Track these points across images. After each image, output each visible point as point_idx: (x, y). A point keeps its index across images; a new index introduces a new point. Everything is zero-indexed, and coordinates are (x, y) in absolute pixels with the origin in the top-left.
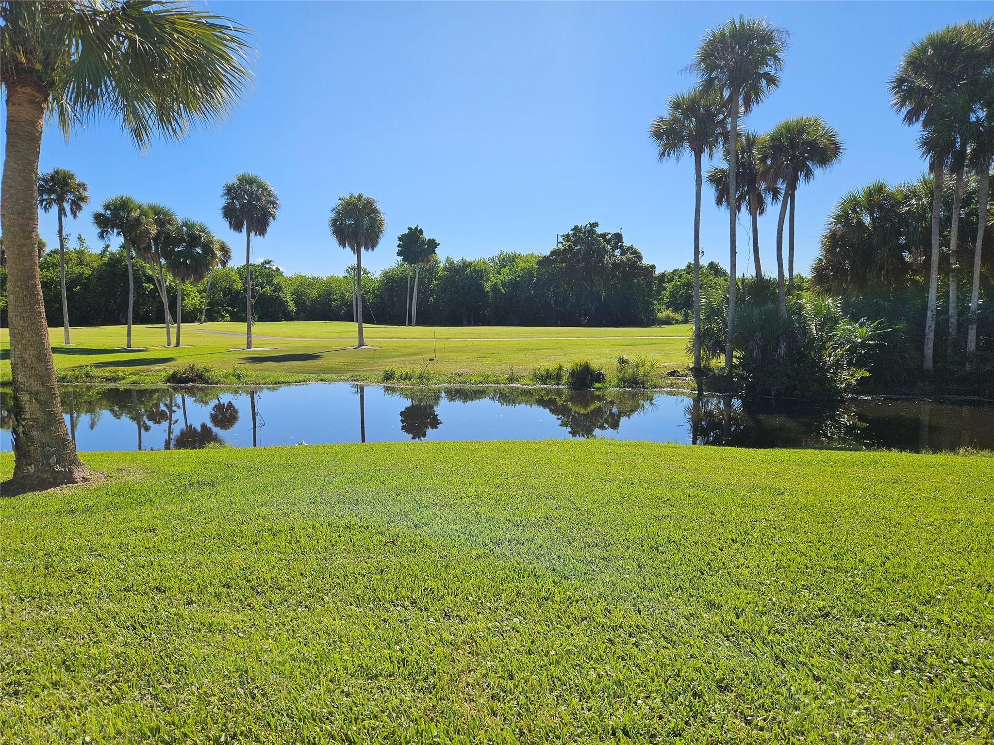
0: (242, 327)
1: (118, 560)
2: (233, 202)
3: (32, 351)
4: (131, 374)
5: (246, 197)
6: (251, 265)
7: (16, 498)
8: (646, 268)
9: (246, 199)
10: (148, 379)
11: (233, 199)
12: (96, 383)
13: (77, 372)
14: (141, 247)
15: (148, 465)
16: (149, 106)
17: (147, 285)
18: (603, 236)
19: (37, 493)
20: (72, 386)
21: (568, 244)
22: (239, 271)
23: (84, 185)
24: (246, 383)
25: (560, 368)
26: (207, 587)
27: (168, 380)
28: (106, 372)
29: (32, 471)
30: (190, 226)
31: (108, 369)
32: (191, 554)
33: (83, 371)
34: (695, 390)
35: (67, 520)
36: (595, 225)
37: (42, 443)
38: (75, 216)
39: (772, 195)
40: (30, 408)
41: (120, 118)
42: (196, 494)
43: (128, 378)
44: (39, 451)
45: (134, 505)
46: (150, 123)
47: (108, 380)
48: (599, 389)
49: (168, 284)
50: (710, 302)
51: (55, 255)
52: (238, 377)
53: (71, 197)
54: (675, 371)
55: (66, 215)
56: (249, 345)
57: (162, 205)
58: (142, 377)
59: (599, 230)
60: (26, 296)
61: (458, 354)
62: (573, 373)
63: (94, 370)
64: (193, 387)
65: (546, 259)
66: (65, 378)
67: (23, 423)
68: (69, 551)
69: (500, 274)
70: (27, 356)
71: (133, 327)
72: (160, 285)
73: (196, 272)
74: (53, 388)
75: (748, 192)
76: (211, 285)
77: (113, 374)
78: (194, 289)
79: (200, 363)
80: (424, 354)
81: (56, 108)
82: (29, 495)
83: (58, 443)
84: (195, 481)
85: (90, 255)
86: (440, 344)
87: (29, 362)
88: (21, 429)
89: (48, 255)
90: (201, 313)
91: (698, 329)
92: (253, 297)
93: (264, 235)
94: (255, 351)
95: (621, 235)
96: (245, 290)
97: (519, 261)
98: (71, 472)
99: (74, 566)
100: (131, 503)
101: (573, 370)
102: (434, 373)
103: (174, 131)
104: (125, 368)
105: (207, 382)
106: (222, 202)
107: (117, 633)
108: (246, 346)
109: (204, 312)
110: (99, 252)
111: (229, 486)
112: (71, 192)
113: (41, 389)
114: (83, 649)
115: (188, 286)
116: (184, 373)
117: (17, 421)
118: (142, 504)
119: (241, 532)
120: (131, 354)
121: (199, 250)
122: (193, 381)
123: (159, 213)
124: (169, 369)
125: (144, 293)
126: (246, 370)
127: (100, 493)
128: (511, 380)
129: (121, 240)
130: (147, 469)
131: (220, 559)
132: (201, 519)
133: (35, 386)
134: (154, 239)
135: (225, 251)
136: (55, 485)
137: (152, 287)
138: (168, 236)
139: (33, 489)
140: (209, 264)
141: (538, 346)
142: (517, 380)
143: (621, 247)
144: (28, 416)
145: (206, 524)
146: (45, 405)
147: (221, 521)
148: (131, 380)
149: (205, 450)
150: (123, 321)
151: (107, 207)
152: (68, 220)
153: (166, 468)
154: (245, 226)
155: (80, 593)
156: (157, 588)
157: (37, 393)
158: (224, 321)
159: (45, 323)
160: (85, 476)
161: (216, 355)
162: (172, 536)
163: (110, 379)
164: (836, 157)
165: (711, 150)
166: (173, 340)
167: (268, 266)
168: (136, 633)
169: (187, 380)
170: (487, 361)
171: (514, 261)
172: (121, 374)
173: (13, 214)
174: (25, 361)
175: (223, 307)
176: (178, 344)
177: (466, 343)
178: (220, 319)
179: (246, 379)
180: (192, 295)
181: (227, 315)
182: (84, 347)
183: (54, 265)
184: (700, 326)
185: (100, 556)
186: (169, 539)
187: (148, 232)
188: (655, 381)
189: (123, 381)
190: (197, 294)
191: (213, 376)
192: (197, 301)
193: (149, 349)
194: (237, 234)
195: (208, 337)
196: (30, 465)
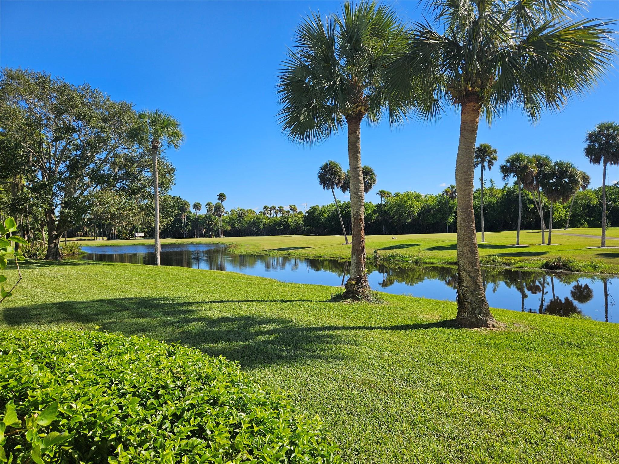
0: (598, 231)
1: (516, 386)
2: (594, 144)
3: (468, 248)
4: (519, 261)
5: (604, 139)
6: (606, 186)
7: (458, 330)
9: (604, 140)
10: (529, 265)
11: (593, 142)
12: (498, 266)
13: (488, 259)
14: (527, 182)
15: (532, 324)
16: (541, 94)
17: (530, 205)
19: (468, 329)
22: (596, 192)
23: (495, 150)
24: (601, 272)
26: (582, 429)
27: (543, 267)
28: (504, 260)
29: (466, 316)
30: (560, 165)
31: (505, 257)
32: (567, 398)
33: (491, 258)
35: (485, 350)
37: (471, 301)
38: (490, 168)
40: (466, 281)
41: (522, 106)
42: (567, 351)
43: (517, 264)
44: (470, 305)
45: (524, 349)
46: (541, 104)
47: (505, 264)
49: (543, 204)
51: (479, 192)
52: (595, 267)
53: (488, 158)
55: (485, 169)
56: (603, 244)
57: (542, 155)
58: (526, 264)
60: (466, 218)
63: (498, 258)
64: (560, 273)
66: (483, 262)
67: (462, 288)
68: (487, 371)
70: (465, 251)
71: (521, 232)
72: (538, 205)
73: (563, 195)
74: (478, 270)
76: (574, 203)
77: (508, 261)
78: (561, 206)
79: (566, 256)
81: (485, 110)
82: (464, 329)
83: (480, 302)
84: (565, 341)
85: (497, 190)
87: (466, 254)
88: (461, 292)
90: (566, 222)
92: (607, 209)
94: (608, 249)
96: (601, 205)
98: (486, 320)
99: (491, 383)
100: (522, 348)
103: (557, 105)
104: (516, 258)
105: (570, 270)
107: (519, 441)
108: (600, 245)
109: (568, 221)
110: (502, 188)
111: (593, 350)
112: (488, 156)
113: (472, 270)
114: (498, 444)
115: (557, 205)
116: (554, 263)
117: (459, 287)
118: (529, 350)
119: (607, 391)
120: (519, 249)
121: (566, 180)
122: (560, 268)
123: (540, 160)
124: (544, 259)
125: (528, 211)
126: (601, 263)
127: (503, 337)
129: (515, 179)
130: (531, 326)
131: (591, 409)
132: (572, 372)
133: (469, 268)
134: (536, 177)
135: (586, 179)
136: (478, 326)
137: (533, 206)
138: (545, 174)
139: (466, 327)
140: (573, 188)
144: (464, 285)
145: (577, 377)
146: (474, 279)
147: (589, 378)
148: (519, 265)
149: (571, 319)
150: (514, 228)
151: (508, 161)
152: (487, 171)
153: (544, 328)
154: (602, 160)
155: (494, 403)
156: (544, 417)
157: (469, 272)
158: (583, 227)
159: (475, 231)
160: (494, 324)
161: (577, 251)
162: (552, 380)
163: (506, 264)
166: (546, 241)
167: (618, 186)
168: (531, 446)
169: (556, 267)
172: (513, 261)
173: (462, 173)
174: (464, 254)
175: (582, 217)
176: (549, 243)
178: (580, 225)
179: (601, 269)
180: (560, 210)
181: (586, 223)
182: (492, 244)
185: (505, 380)
186: (550, 381)
187: (532, 172)
189: (514, 266)
190: (563, 209)
191: (575, 266)
192: (563, 214)
193: (531, 246)
194: (596, 166)
195: (571, 238)
196: (465, 313)
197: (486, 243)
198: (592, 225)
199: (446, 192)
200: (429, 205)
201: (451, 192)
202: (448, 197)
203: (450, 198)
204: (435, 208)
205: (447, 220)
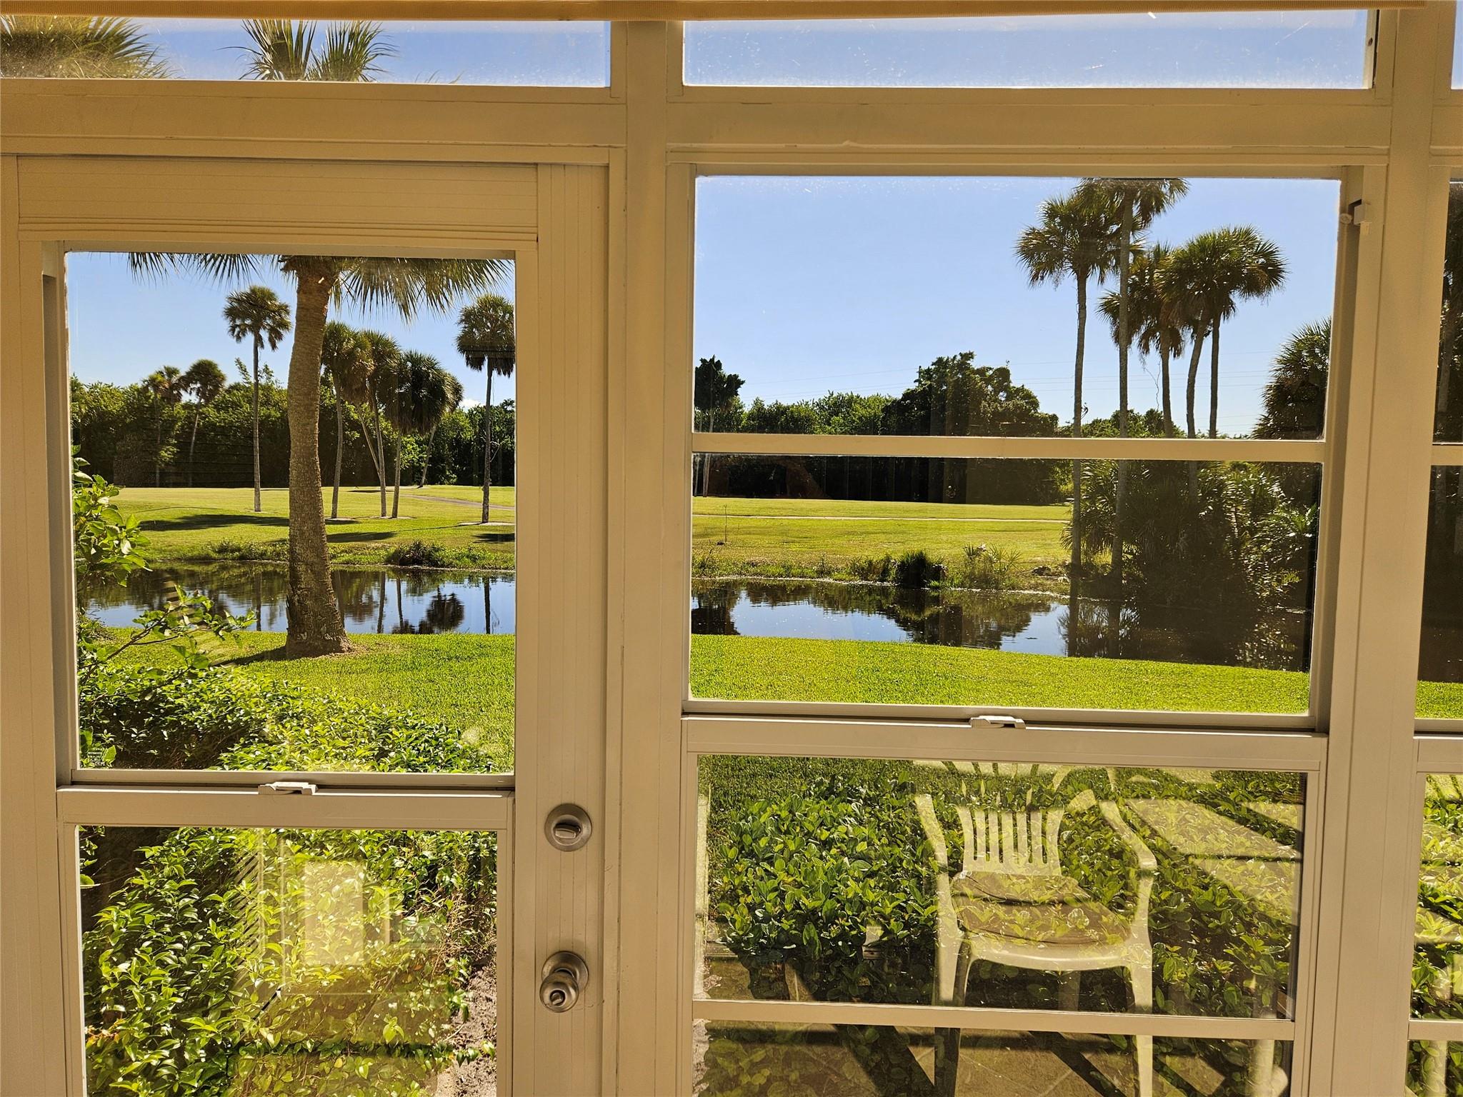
0: (475, 493)
2: (472, 332)
3: (310, 524)
4: (342, 551)
5: (489, 324)
6: (490, 406)
8: (1044, 419)
9: (488, 328)
10: (363, 558)
11: (471, 327)
13: (278, 548)
14: (354, 388)
17: (350, 433)
18: (982, 372)
20: (272, 565)
21: (929, 383)
22: (474, 415)
23: (287, 306)
24: (483, 567)
25: (888, 559)
27: (388, 561)
29: (304, 638)
30: (416, 360)
34: (1066, 594)
36: (969, 356)
37: (314, 612)
38: (274, 346)
39: (1192, 330)
40: (306, 579)
43: (340, 557)
44: (311, 620)
48: (936, 588)
50: (1096, 476)
51: (235, 391)
52: (474, 559)
53: (269, 322)
54: (1044, 568)
55: (262, 346)
56: (485, 518)
57: (381, 333)
58: (356, 556)
59: (975, 364)
61: (758, 536)
62: (903, 567)
65: (896, 404)
66: (265, 554)
67: (298, 593)
69: (829, 425)
70: (305, 529)
73: (420, 420)
74: (326, 560)
75: (1158, 327)
78: (411, 439)
79: (427, 540)
80: (713, 535)
83: (329, 612)
86: (732, 523)
87: (307, 534)
88: (296, 598)
89: (226, 391)
90: (421, 473)
91: (1077, 512)
93: (509, 374)
94: (493, 526)
95: (1008, 371)
97: (858, 406)
98: (339, 642)
101: (903, 562)
102: (720, 561)
104: (336, 545)
105: (436, 565)
106: (458, 330)
108: (481, 520)
109: (425, 471)
112: (270, 317)
113: (315, 560)
116: (408, 552)
117: (293, 590)
120: (340, 526)
121: (424, 392)
122: (420, 563)
123: (377, 343)
124: (392, 546)
125: (349, 444)
126: (484, 550)
128: (821, 573)
133: (311, 557)
134: (370, 378)
135: (457, 390)
136: (325, 653)
137: (357, 435)
138: (388, 374)
140: (436, 410)
141: (870, 529)
142: (829, 573)
143: (1007, 389)
144: (303, 586)
146: (318, 576)
148: (343, 559)
152: (265, 352)
154: (486, 363)
157: (312, 565)
158: (450, 484)
160: (351, 646)
161: (445, 531)
164: (1276, 283)
165: (1102, 272)
166: (389, 510)
167: (509, 408)
169: (412, 561)
170: (794, 547)
171: (850, 406)
175: (449, 464)
176: (395, 515)
177: (773, 521)
178: (444, 480)
179: (484, 562)
180: (411, 447)
181: (454, 476)
182: (278, 516)
183: (236, 405)
184: (1080, 508)
187: (364, 368)
188: (1014, 580)
190: (415, 445)
191: (443, 557)
192: (414, 456)
193: (360, 520)
194: (475, 372)
195: (431, 506)
196: (303, 633)
197: (264, 513)
198: (464, 480)
199: (153, 382)
200: (104, 413)
201: (167, 385)
202: (159, 396)
203: (163, 398)
204: (123, 421)
205: (157, 454)
